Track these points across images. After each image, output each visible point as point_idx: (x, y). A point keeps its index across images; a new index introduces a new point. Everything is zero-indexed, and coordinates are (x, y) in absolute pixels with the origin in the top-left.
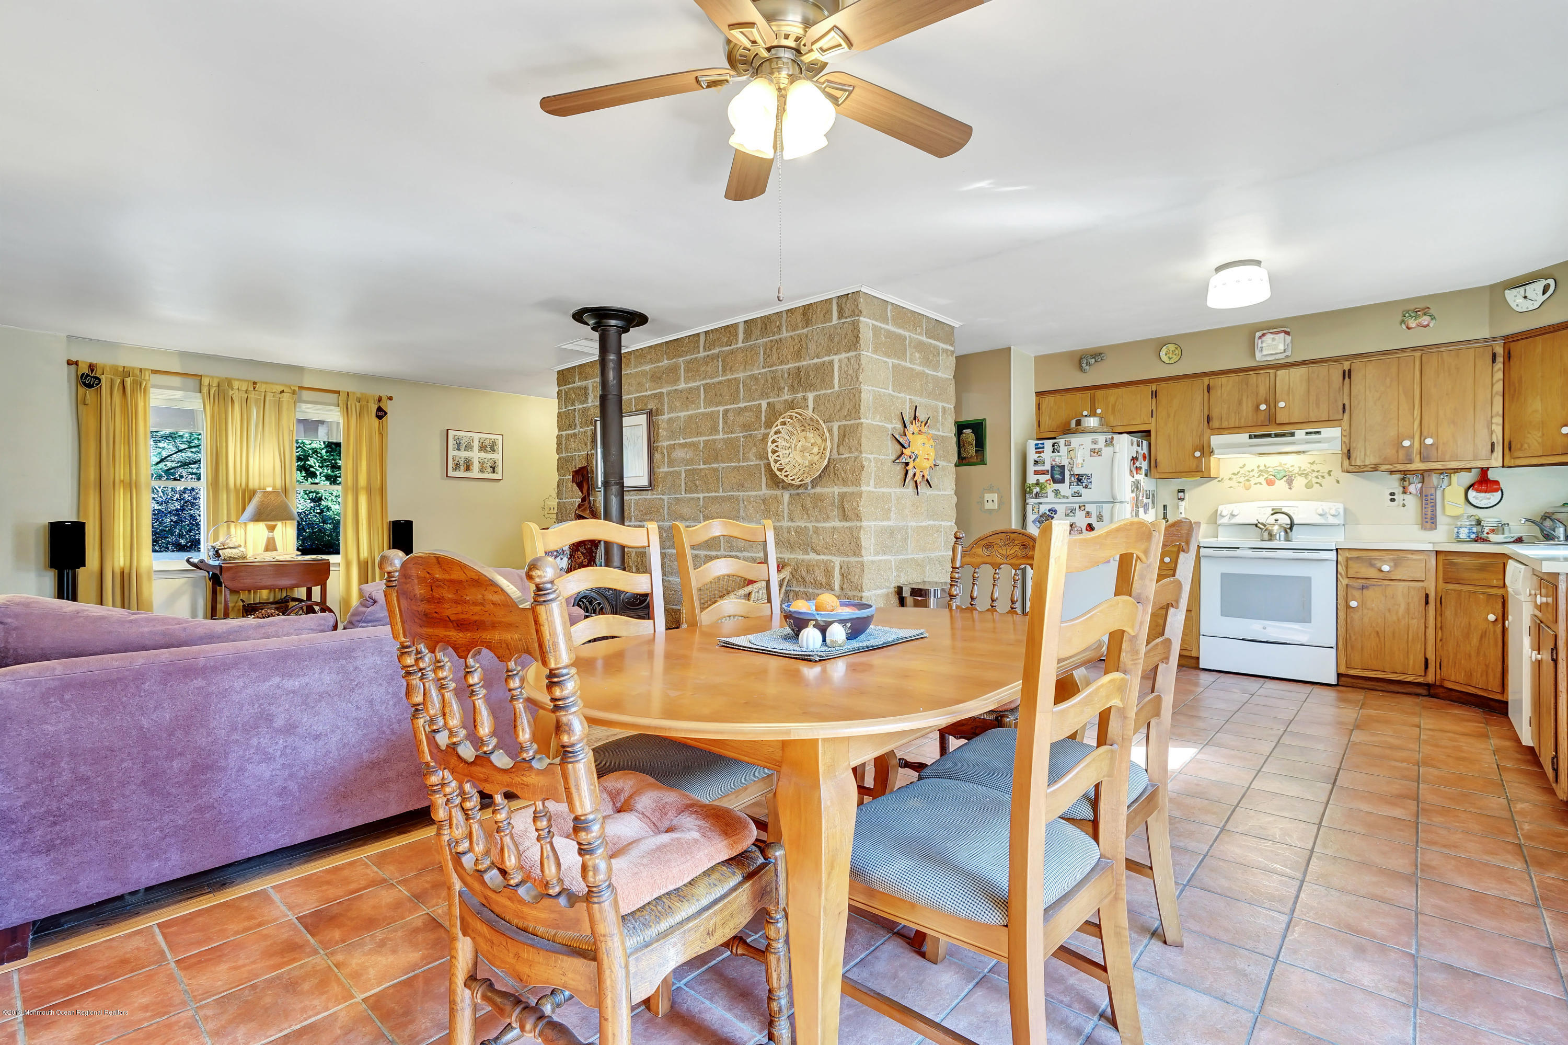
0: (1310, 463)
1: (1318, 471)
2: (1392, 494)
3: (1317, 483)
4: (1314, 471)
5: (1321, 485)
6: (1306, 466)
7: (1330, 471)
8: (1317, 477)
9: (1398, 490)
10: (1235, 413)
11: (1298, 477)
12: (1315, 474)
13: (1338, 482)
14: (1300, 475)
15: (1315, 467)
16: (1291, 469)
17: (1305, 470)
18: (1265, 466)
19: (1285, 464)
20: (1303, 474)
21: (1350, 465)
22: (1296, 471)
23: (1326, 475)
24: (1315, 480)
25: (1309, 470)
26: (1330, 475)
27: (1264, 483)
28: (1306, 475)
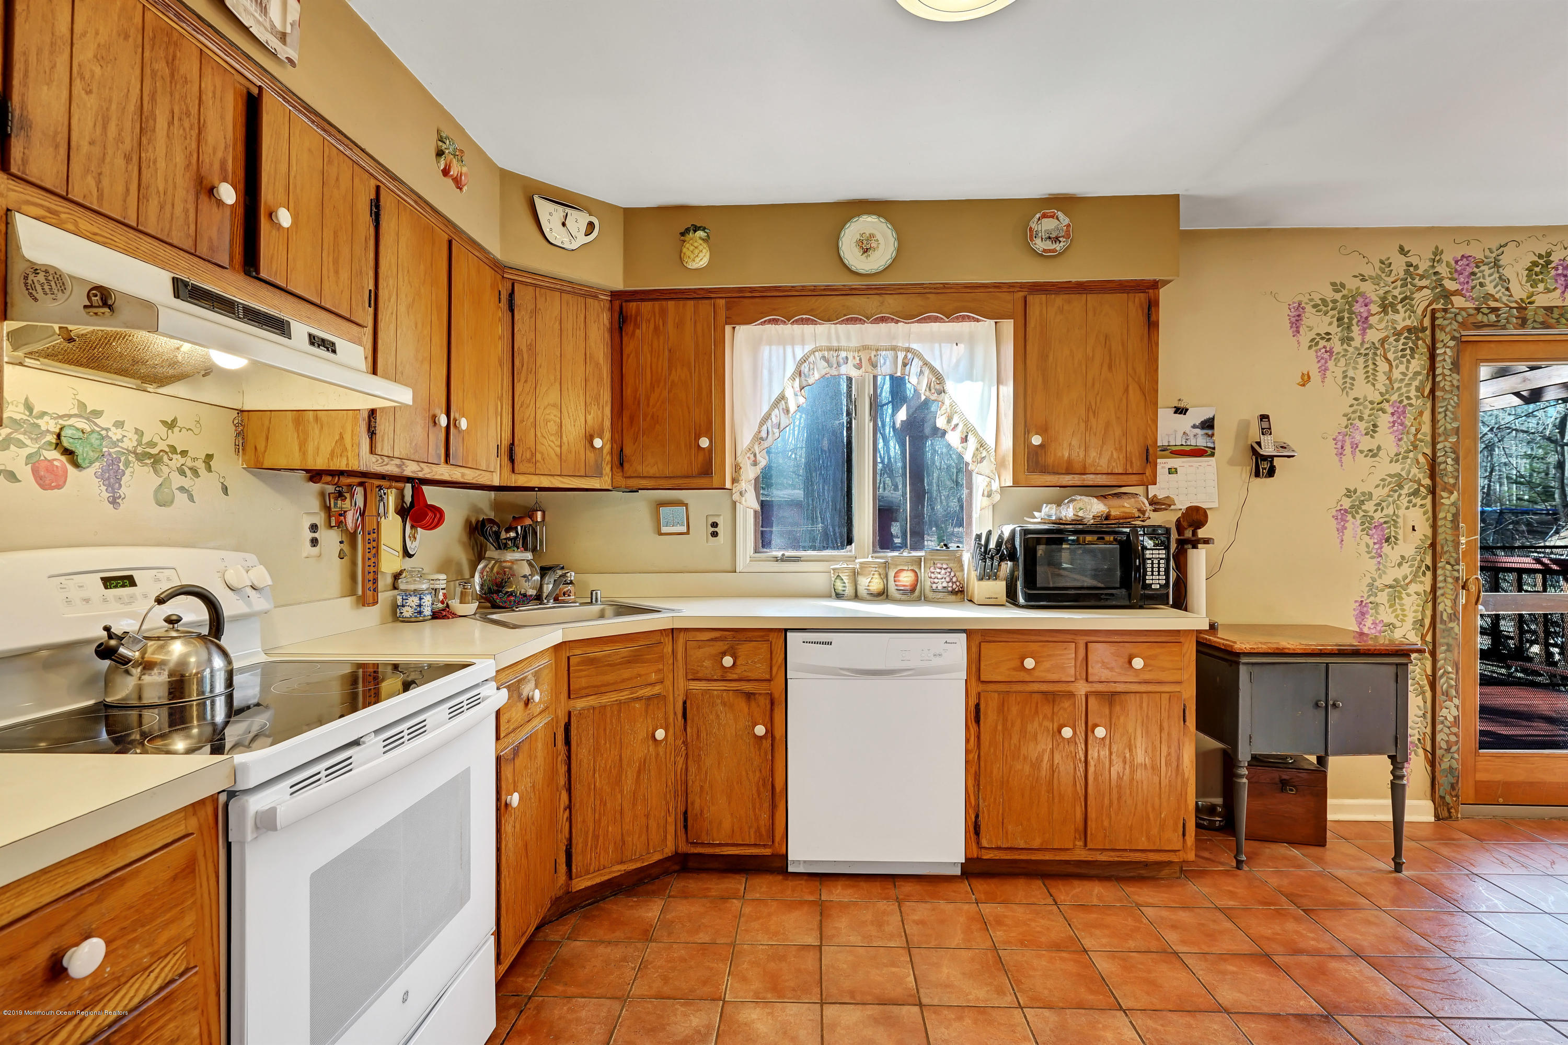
0: (164, 423)
1: (184, 453)
2: (314, 528)
3: (182, 489)
4: (173, 449)
5: (191, 498)
6: (154, 431)
7: (209, 457)
8: (182, 473)
9: (320, 519)
10: (128, 158)
11: (136, 465)
12: (178, 460)
13: (225, 490)
14: (141, 457)
15: (177, 439)
16: (115, 434)
17: (152, 444)
18: (29, 407)
19: (98, 413)
20: (150, 456)
21: (372, 451)
22: (129, 444)
23: (200, 465)
24: (177, 481)
25: (162, 446)
26: (209, 469)
27: (25, 472)
28: (156, 461)
